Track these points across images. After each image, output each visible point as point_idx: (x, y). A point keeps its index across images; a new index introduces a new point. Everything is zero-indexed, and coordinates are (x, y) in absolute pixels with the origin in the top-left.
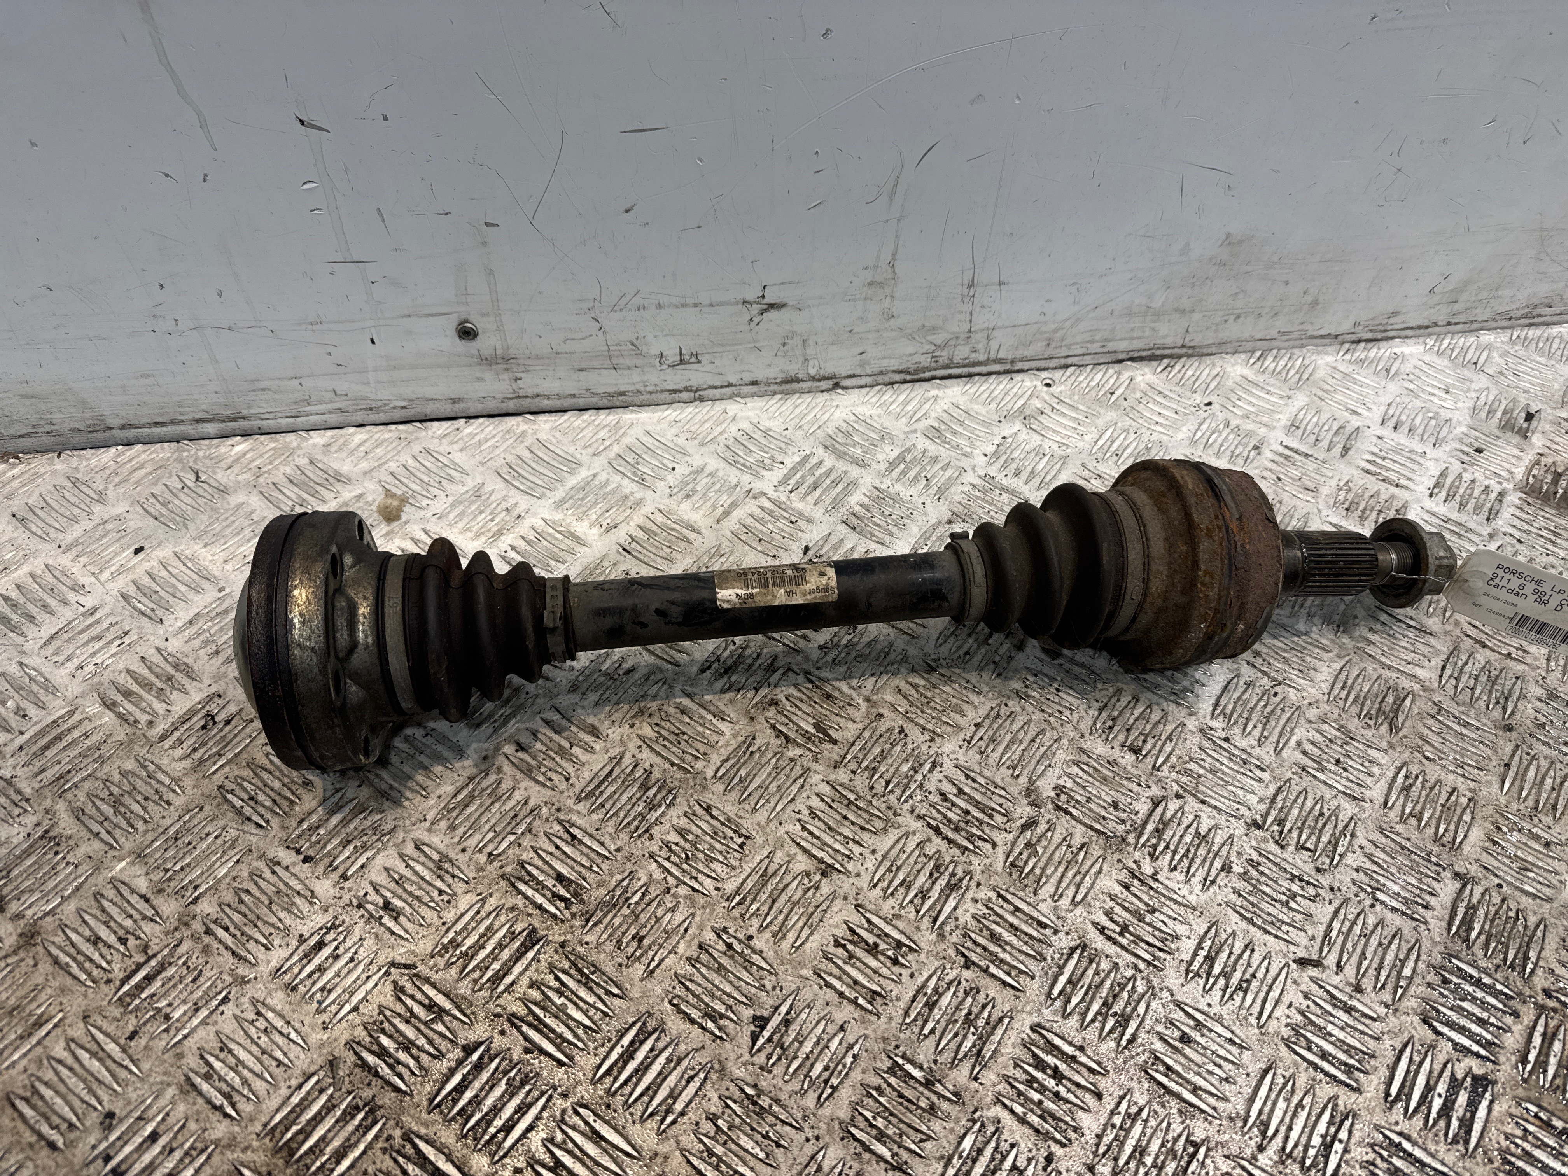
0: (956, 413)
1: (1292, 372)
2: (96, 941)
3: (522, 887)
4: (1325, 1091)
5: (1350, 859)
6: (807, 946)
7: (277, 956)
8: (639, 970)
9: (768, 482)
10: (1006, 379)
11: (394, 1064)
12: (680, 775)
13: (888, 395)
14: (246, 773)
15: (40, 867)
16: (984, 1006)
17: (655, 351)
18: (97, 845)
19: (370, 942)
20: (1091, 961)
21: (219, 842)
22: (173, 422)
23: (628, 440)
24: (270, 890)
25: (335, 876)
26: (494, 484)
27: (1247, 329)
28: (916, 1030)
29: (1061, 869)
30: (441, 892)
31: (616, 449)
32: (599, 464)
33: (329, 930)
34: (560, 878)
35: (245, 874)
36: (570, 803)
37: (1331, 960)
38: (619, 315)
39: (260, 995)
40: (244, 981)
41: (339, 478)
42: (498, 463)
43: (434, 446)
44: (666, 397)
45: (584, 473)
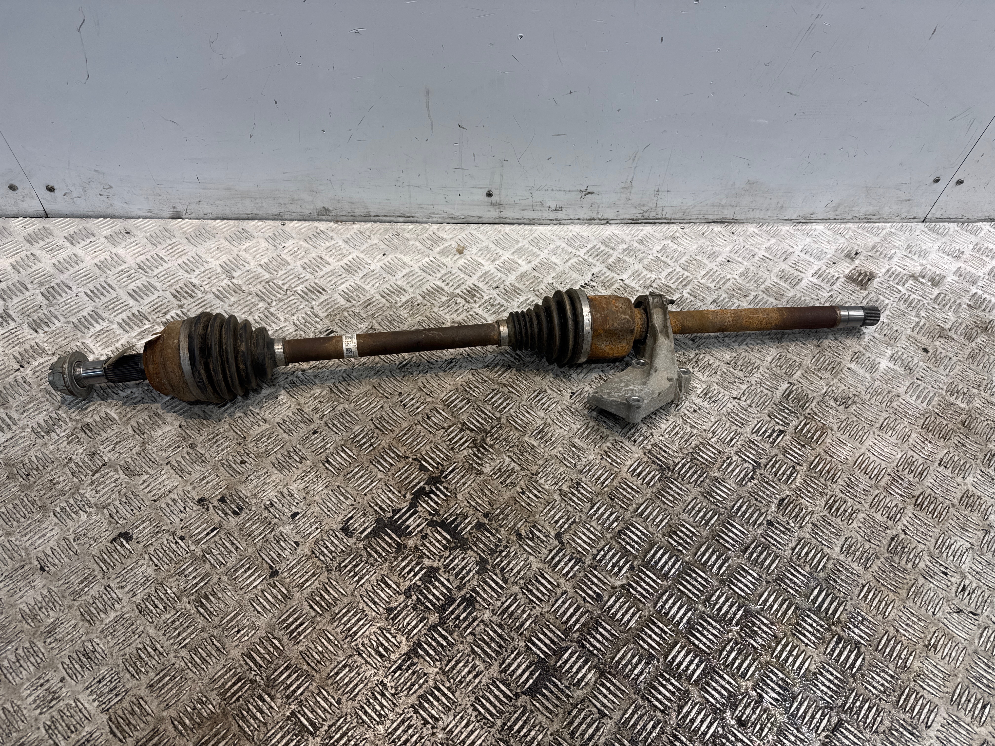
0: (648, 235)
1: (772, 231)
4: (734, 428)
5: (756, 375)
9: (582, 252)
10: (667, 226)
11: (474, 391)
13: (625, 227)
17: (548, 205)
22: (391, 216)
23: (535, 235)
26: (491, 245)
27: (756, 214)
31: (531, 238)
32: (525, 242)
37: (744, 399)
38: (538, 192)
41: (443, 239)
42: (493, 239)
43: (472, 232)
44: (549, 222)
45: (520, 244)
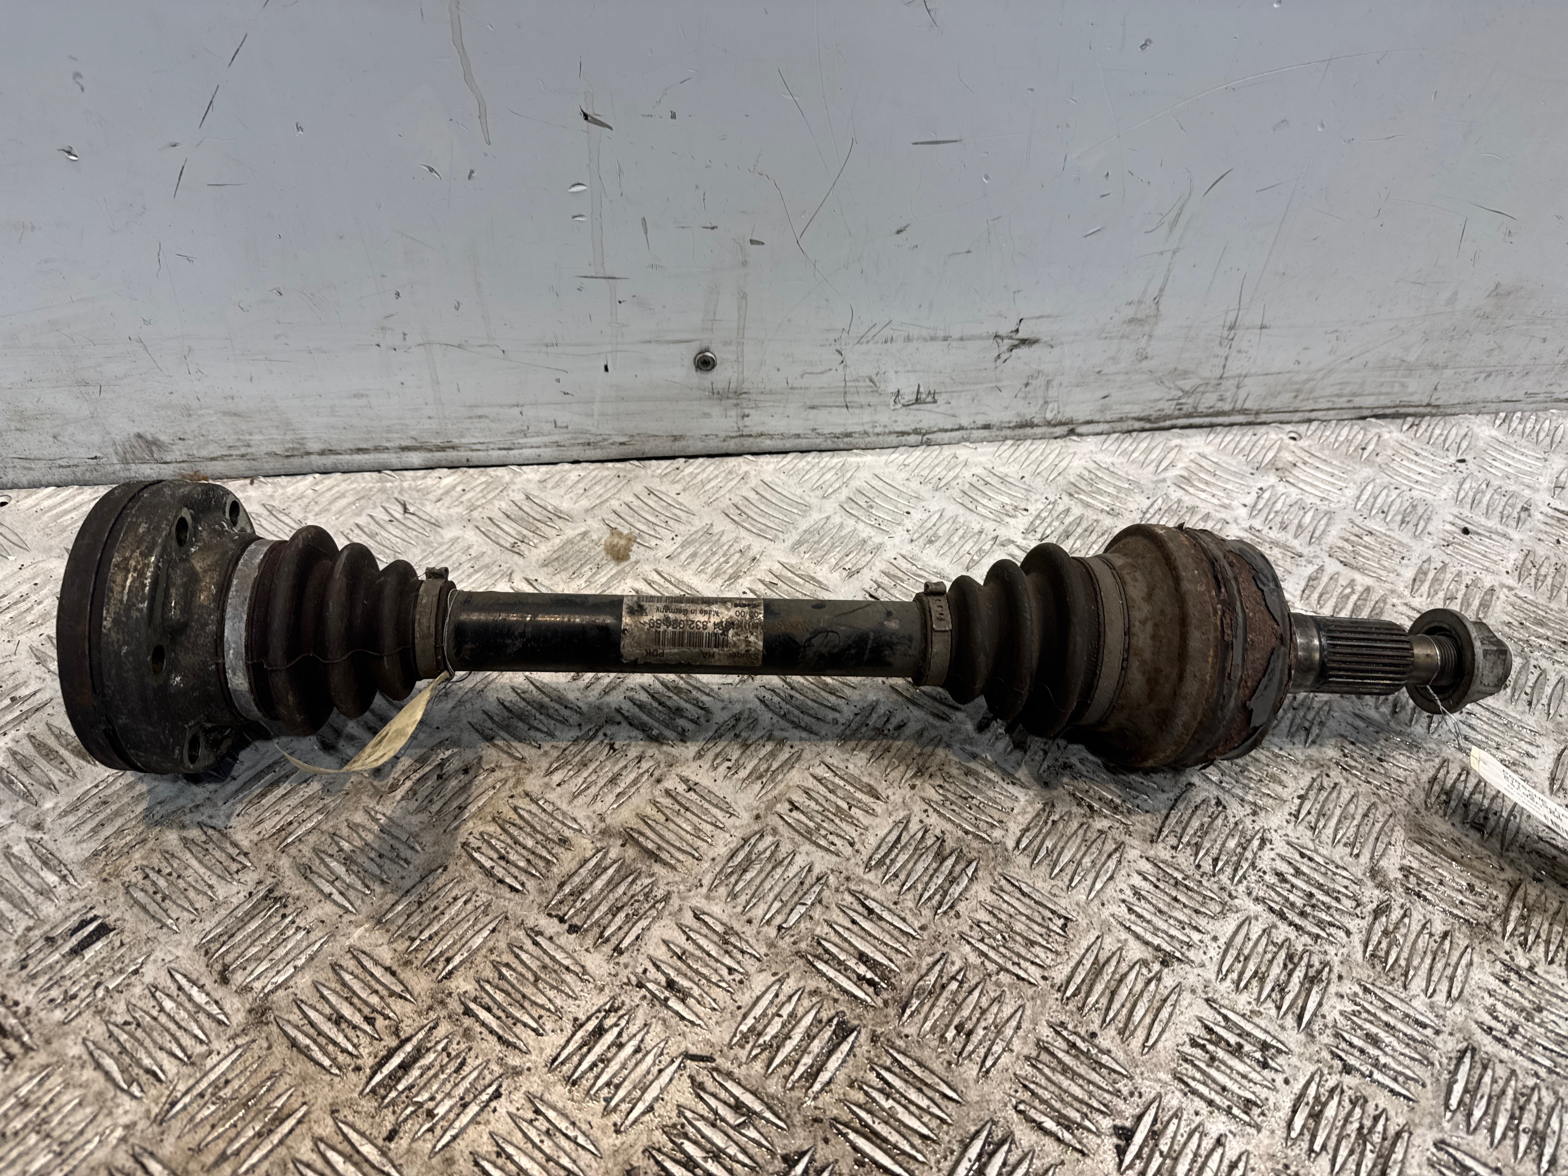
0: (1204, 463)
1: (1542, 435)
2: (338, 1020)
3: (821, 966)
6: (1160, 1045)
7: (552, 1042)
8: (971, 1070)
9: (1016, 529)
10: (1250, 431)
12: (976, 844)
13: (1128, 443)
14: (492, 828)
15: (267, 932)
16: (1376, 1119)
17: (892, 389)
18: (328, 908)
19: (657, 1028)
20: (1485, 1067)
21: (470, 907)
22: (379, 450)
23: (856, 483)
24: (534, 965)
25: (607, 949)
26: (721, 525)
28: (1305, 1146)
29: (1428, 961)
30: (731, 970)
31: (845, 493)
32: (830, 506)
33: (608, 1012)
34: (862, 958)
35: (503, 945)
36: (860, 871)
38: (864, 348)
39: (536, 1088)
40: (517, 1072)
41: (558, 515)
42: (725, 503)
43: (655, 484)
44: (893, 440)
45: (815, 516)
